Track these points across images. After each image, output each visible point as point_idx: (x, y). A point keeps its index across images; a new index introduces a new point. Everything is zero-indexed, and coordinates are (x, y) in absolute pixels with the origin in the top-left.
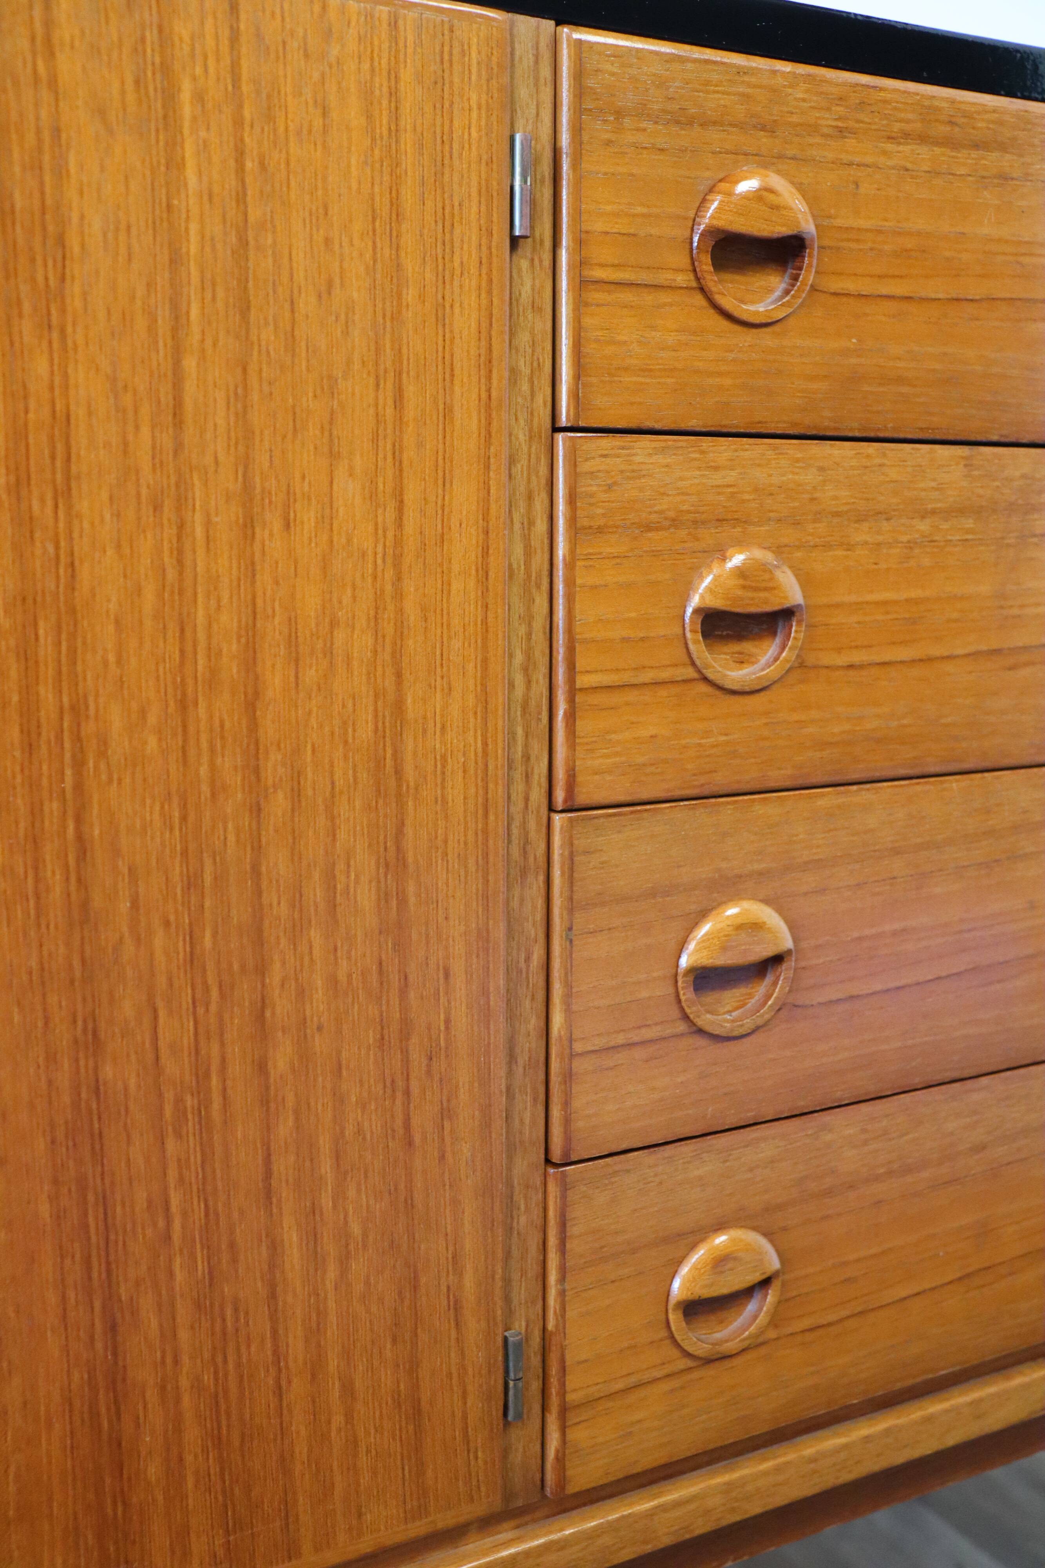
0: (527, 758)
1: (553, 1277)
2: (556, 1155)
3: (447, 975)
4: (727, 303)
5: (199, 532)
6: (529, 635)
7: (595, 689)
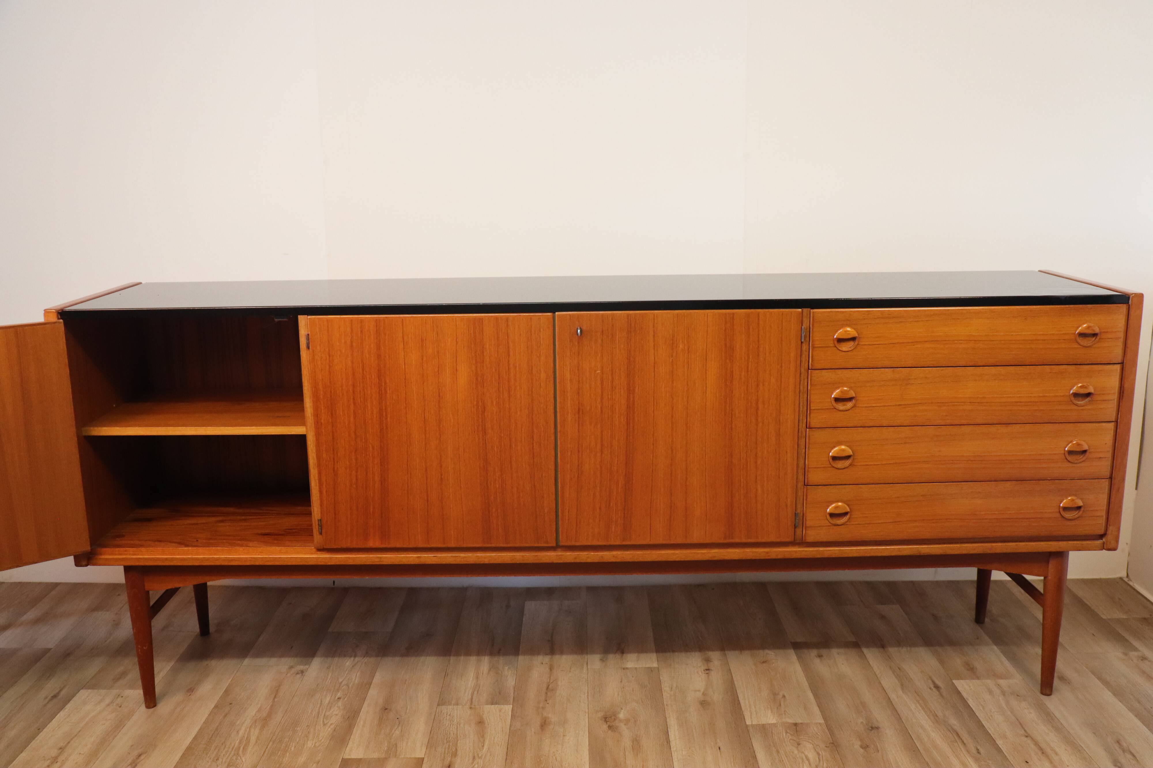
0: (802, 419)
1: (805, 504)
2: (806, 484)
3: (786, 452)
4: (840, 349)
5: (750, 386)
6: (803, 401)
7: (814, 410)
